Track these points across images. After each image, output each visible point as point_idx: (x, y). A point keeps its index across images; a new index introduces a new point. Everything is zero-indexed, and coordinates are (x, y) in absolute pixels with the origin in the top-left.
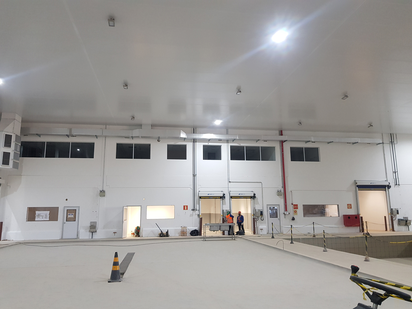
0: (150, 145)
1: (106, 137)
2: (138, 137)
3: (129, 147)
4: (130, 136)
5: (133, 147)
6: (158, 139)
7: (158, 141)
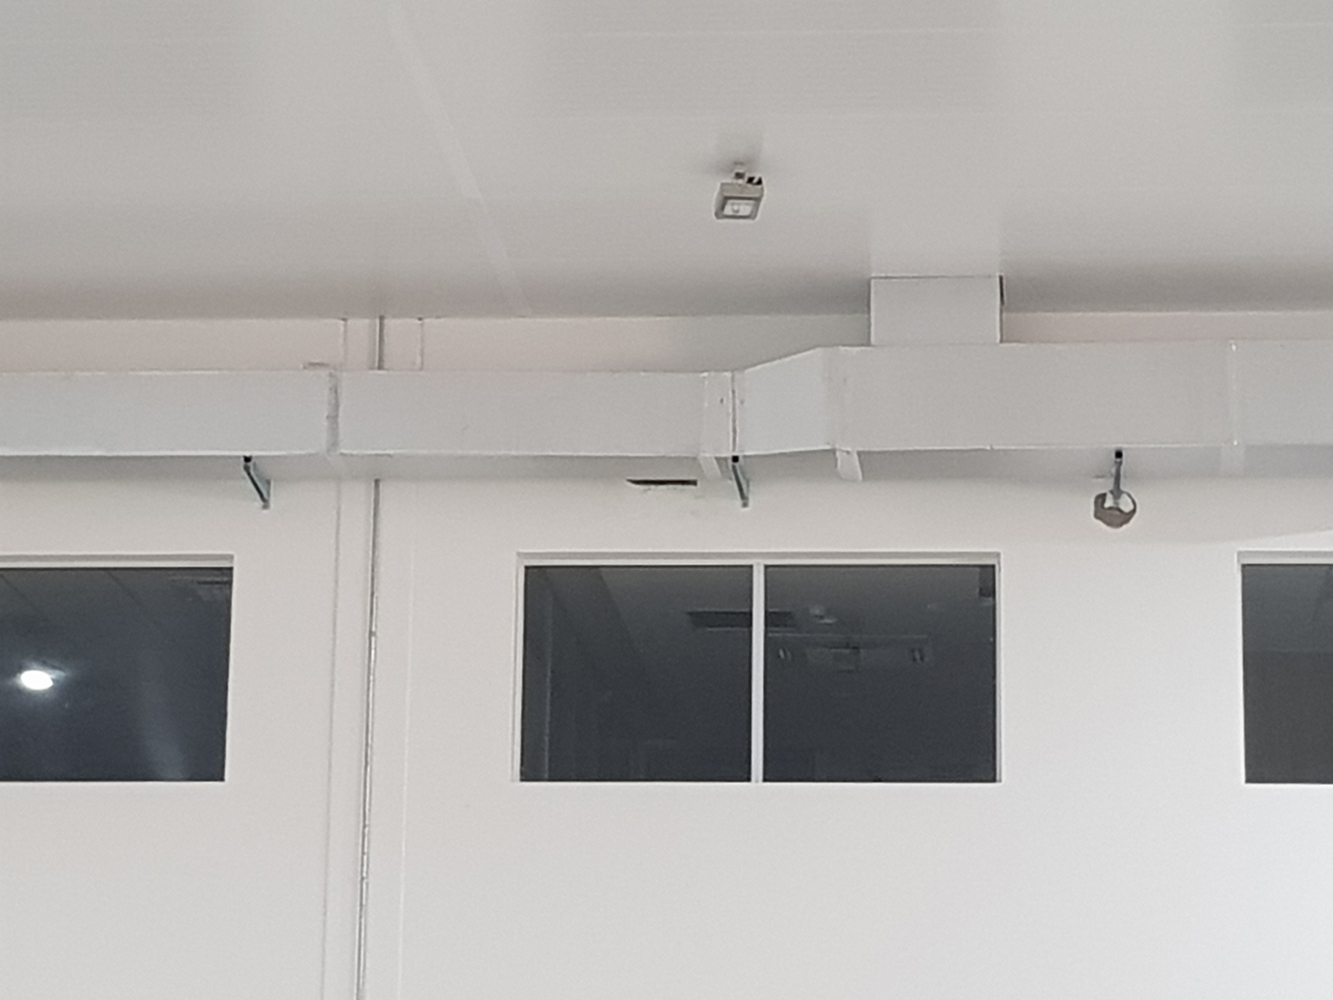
0: (984, 579)
1: (377, 477)
2: (815, 465)
3: (700, 619)
4: (708, 454)
5: (748, 617)
6: (1106, 486)
7: (1113, 516)
